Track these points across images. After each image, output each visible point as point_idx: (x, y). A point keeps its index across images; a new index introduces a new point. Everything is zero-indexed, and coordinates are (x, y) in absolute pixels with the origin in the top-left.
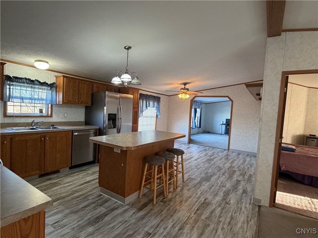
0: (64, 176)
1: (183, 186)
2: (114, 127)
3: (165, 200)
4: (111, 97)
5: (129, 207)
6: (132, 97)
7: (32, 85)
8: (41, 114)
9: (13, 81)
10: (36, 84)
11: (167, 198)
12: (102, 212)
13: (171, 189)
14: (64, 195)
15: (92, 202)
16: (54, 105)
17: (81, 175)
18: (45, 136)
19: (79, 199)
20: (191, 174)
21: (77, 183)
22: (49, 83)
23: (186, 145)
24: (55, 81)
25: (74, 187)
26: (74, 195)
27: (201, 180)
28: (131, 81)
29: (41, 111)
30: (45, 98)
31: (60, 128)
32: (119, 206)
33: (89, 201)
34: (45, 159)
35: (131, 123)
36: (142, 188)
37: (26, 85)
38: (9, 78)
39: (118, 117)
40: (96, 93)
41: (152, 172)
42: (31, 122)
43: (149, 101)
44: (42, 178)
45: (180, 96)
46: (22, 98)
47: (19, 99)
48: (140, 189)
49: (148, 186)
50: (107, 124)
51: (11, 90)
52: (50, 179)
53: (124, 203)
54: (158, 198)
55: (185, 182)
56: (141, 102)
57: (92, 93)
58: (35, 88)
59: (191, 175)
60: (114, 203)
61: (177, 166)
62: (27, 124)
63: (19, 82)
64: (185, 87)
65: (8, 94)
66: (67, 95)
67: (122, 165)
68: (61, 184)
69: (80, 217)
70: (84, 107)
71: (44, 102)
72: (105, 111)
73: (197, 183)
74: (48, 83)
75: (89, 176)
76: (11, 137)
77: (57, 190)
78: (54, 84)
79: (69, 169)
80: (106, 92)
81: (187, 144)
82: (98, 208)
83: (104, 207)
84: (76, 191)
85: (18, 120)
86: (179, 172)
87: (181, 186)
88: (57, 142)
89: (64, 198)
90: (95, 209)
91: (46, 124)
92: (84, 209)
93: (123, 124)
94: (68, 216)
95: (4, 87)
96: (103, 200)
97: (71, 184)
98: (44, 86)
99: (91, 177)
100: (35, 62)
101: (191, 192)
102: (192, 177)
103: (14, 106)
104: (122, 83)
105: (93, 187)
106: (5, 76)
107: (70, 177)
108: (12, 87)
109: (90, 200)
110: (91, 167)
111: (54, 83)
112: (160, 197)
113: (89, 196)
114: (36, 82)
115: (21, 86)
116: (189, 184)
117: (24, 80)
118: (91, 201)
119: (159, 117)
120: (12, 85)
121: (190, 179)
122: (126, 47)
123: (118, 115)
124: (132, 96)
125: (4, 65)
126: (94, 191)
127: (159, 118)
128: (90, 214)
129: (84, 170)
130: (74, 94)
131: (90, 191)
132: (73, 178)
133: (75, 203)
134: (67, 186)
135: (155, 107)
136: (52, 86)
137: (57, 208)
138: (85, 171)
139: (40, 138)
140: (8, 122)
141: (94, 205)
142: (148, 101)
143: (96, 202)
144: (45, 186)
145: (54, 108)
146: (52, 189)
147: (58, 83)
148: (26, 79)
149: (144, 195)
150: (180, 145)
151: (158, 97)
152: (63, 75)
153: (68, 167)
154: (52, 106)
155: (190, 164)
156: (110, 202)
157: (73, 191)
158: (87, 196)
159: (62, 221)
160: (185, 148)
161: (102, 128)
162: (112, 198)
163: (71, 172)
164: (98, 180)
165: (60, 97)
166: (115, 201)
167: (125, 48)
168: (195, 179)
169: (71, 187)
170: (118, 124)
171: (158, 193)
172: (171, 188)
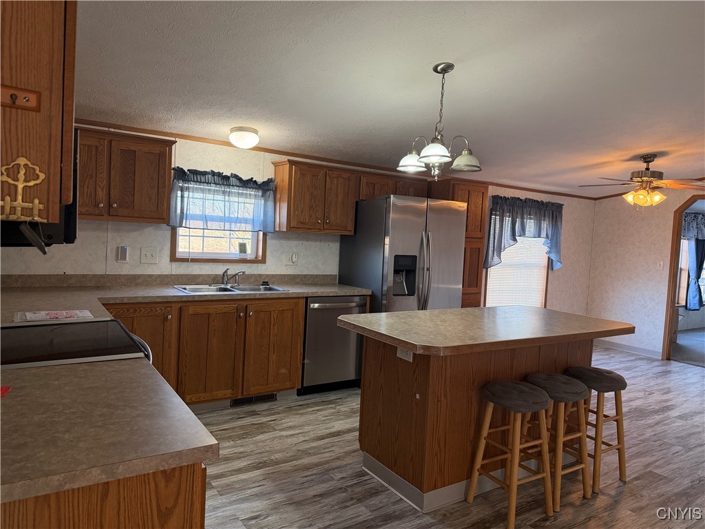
0: (284, 412)
1: (620, 494)
2: (411, 293)
3: (548, 523)
4: (404, 210)
5: (432, 521)
6: (466, 207)
7: (226, 187)
8: (243, 256)
9: (188, 181)
10: (233, 186)
11: (555, 519)
12: (361, 517)
13: (576, 497)
14: (278, 456)
15: (340, 487)
16: (270, 234)
17: (322, 413)
18: (246, 307)
19: (309, 473)
20: (657, 460)
21: (310, 431)
22: (260, 180)
23: (656, 363)
24: (271, 176)
25: (303, 441)
26: (299, 462)
27: (692, 487)
28: (451, 163)
29: (243, 248)
30: (252, 217)
31: (282, 290)
32: (407, 511)
33: (331, 483)
34: (246, 363)
35: (458, 284)
36: (476, 474)
37: (213, 187)
38: (181, 174)
39: (422, 266)
40: (365, 202)
41: (508, 430)
42: (222, 273)
43: (522, 218)
44: (238, 409)
45: (630, 198)
46: (205, 219)
47: (200, 220)
48: (469, 476)
49: (498, 473)
50: (392, 284)
51: (186, 200)
52: (253, 414)
53: (422, 509)
54: (527, 515)
55: (630, 482)
56: (496, 219)
57: (357, 202)
58: (231, 194)
59: (657, 464)
60: (393, 500)
61: (596, 426)
62: (214, 278)
63: (200, 182)
64: (647, 169)
65: (179, 211)
66: (297, 210)
67: (418, 396)
68: (275, 430)
69: (308, 518)
70: (339, 238)
71: (249, 227)
72: (387, 247)
73: (676, 494)
74: (258, 180)
75: (340, 420)
76: (179, 305)
77: (264, 441)
78: (271, 184)
79: (298, 395)
80: (390, 198)
81: (657, 360)
82: (352, 505)
83: (366, 507)
84: (306, 453)
85: (196, 269)
86: (604, 447)
87: (613, 493)
88: (272, 325)
89: (277, 463)
90: (343, 505)
91: (253, 279)
92: (319, 500)
93: (436, 286)
94: (282, 510)
95: (173, 195)
96: (367, 487)
97: (297, 432)
98: (250, 188)
99: (346, 423)
100: (231, 132)
101: (645, 520)
102: (658, 471)
103: (189, 236)
104: (425, 169)
105: (347, 449)
106: (174, 169)
107: (297, 416)
108: (186, 194)
109: (334, 482)
110: (349, 396)
111: (270, 181)
112: (533, 512)
113: (333, 469)
114: (233, 180)
115: (203, 191)
116: (644, 493)
117: (210, 176)
118: (339, 485)
119: (557, 266)
120: (188, 189)
121: (650, 477)
122: (439, 68)
123: (422, 258)
124: (463, 206)
125: (173, 147)
126: (348, 460)
127: (559, 270)
128: (330, 517)
129: (330, 402)
130: (314, 206)
131: (338, 458)
132: (302, 419)
133: (299, 480)
134: (287, 436)
135: (544, 234)
136: (266, 188)
137: (260, 484)
138: (334, 406)
139: (235, 311)
140: (178, 273)
141: (344, 494)
142: (519, 216)
143: (349, 489)
144: (241, 427)
145: (269, 242)
146: (254, 439)
147: (278, 180)
148: (213, 173)
149: (484, 497)
150: (632, 361)
151: (553, 204)
152: (289, 160)
153: (293, 388)
154: (265, 235)
155: (659, 429)
156: (384, 496)
157: (300, 450)
158: (330, 470)
159: (267, 517)
160: (651, 375)
161: (378, 294)
162: (390, 488)
163: (301, 403)
164: (357, 434)
165: (282, 215)
166: (397, 495)
167: (435, 70)
168: (671, 480)
169: (295, 440)
170: (421, 286)
171: (529, 500)
172: (575, 492)
